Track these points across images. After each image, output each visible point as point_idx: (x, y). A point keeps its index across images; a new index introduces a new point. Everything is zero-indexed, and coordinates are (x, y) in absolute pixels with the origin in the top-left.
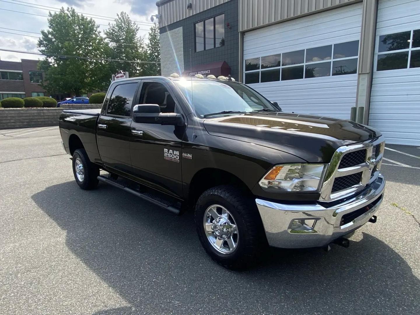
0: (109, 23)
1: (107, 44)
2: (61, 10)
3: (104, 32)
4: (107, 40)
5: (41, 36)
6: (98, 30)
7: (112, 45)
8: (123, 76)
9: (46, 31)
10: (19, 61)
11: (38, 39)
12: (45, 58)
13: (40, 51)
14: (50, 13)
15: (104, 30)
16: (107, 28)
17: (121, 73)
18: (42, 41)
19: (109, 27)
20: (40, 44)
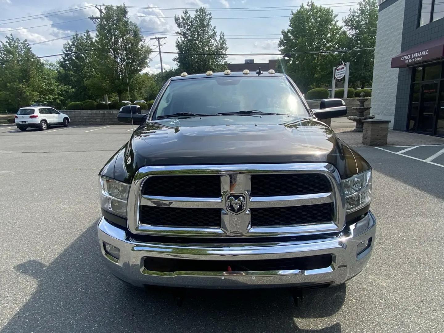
0: (350, 9)
1: (345, 33)
2: (301, 6)
3: (343, 20)
4: (345, 29)
5: (282, 37)
6: (336, 19)
7: (351, 33)
8: (344, 67)
9: (286, 31)
10: (267, 62)
11: (280, 40)
12: (282, 57)
13: (280, 51)
14: (292, 12)
15: (343, 18)
16: (347, 16)
17: (342, 64)
18: (282, 41)
19: (349, 13)
20: (281, 43)
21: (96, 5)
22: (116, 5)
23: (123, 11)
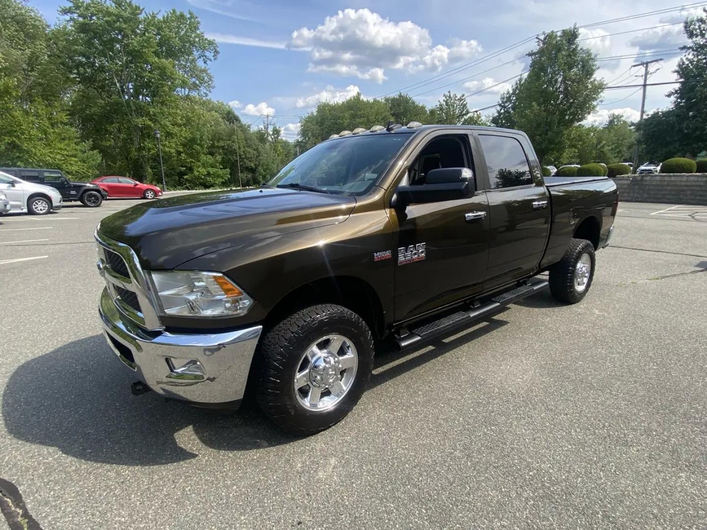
21: (538, 35)
22: (560, 29)
23: (571, 36)
